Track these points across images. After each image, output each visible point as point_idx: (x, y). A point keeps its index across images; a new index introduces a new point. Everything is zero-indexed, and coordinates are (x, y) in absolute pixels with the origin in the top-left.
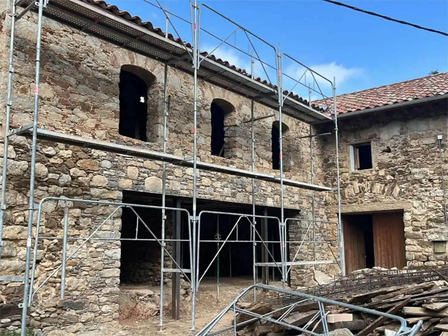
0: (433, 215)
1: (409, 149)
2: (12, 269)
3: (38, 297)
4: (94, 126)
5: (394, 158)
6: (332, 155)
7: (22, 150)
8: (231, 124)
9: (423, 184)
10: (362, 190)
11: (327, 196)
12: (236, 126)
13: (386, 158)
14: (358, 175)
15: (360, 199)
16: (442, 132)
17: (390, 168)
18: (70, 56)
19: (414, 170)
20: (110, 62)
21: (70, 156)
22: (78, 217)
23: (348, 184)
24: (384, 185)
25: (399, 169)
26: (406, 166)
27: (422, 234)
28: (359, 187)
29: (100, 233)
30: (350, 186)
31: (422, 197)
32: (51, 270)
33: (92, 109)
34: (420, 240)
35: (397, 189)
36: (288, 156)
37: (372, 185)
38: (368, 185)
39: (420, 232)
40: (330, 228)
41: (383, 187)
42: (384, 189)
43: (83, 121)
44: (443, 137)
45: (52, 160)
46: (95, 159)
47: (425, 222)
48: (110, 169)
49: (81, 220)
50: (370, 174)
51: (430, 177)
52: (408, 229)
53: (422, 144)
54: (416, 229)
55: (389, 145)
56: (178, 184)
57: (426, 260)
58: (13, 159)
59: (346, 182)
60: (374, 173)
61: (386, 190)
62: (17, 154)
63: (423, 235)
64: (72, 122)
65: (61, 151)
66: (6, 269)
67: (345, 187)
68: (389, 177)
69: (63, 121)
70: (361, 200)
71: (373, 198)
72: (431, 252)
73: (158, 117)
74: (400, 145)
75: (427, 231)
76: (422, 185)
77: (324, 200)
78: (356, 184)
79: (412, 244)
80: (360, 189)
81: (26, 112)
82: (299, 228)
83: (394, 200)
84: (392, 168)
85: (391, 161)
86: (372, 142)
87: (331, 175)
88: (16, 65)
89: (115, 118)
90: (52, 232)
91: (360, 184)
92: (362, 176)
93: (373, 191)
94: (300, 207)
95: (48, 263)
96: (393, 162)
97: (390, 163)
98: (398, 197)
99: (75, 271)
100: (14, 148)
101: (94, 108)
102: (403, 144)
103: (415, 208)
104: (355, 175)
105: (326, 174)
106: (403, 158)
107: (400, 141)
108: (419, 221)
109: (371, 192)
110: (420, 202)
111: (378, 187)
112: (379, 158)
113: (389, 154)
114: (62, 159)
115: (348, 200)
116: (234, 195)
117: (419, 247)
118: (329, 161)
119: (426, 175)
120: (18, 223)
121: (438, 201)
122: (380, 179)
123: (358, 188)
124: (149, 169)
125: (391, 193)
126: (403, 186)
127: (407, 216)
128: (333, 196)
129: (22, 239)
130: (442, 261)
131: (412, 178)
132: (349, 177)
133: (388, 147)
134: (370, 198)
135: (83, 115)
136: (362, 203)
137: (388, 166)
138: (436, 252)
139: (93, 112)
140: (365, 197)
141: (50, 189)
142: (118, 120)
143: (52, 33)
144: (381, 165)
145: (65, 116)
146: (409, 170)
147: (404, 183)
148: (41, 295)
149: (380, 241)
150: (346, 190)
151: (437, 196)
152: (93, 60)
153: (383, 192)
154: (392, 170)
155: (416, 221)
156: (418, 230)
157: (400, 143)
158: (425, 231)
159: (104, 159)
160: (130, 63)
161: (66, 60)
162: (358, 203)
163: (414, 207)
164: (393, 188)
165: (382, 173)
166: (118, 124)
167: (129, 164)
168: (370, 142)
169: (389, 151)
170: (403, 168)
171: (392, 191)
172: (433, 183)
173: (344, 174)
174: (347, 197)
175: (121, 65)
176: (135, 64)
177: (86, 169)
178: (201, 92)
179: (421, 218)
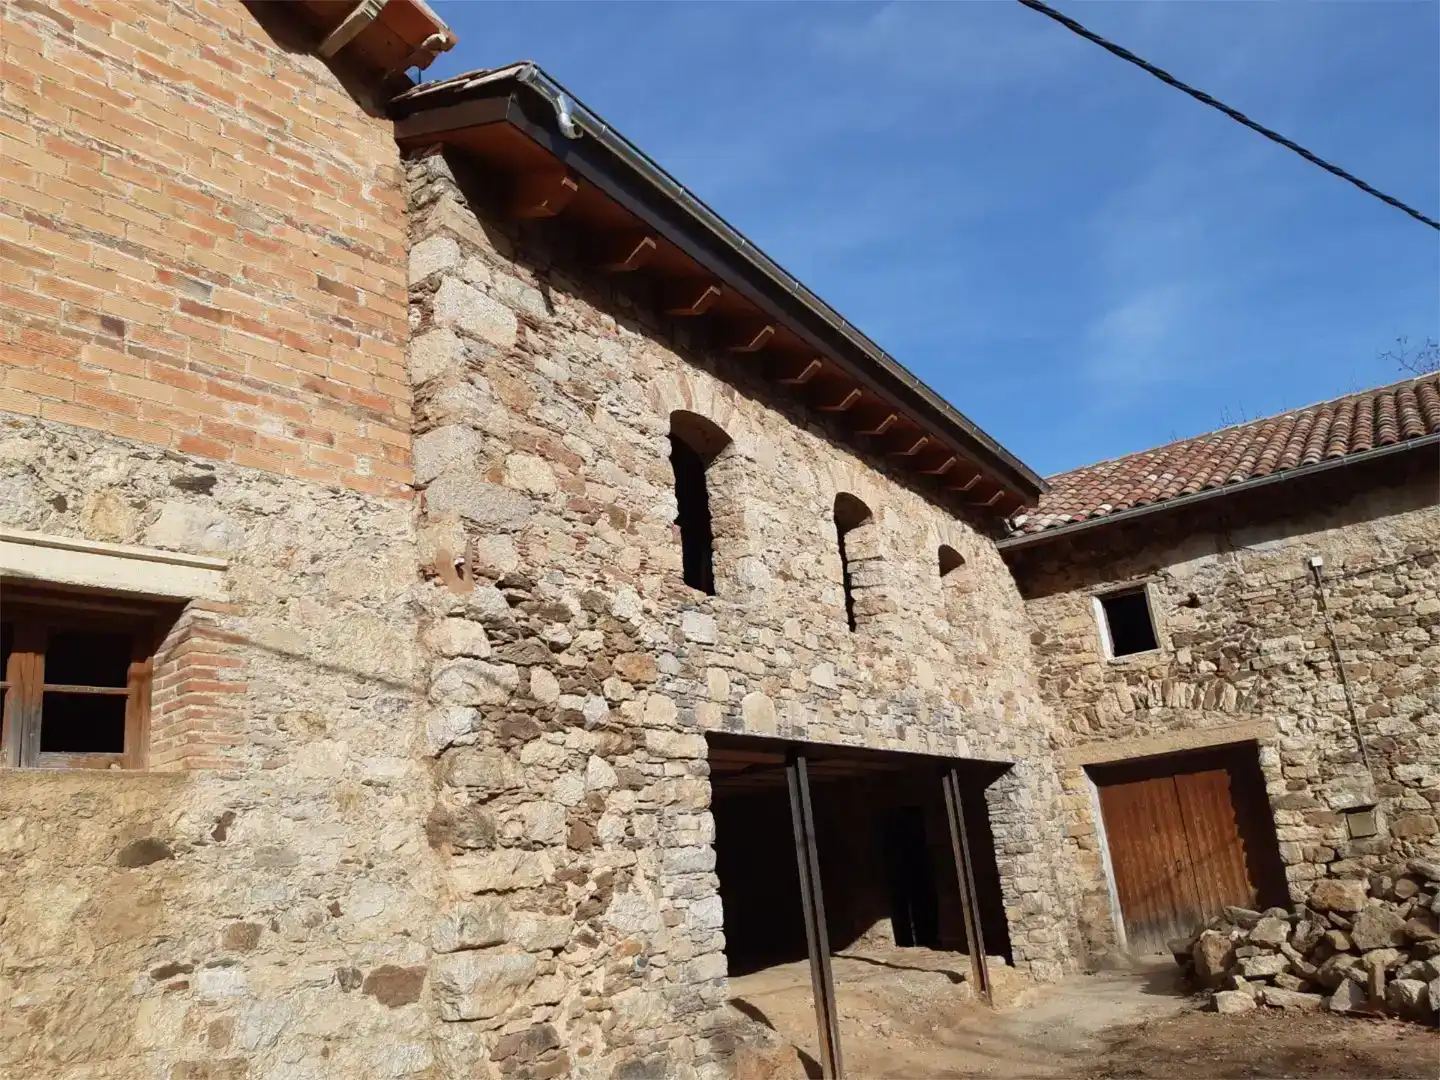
0: (1332, 748)
1: (1245, 596)
2: (510, 979)
3: (568, 1058)
4: (638, 565)
5: (1209, 618)
6: (1050, 624)
7: (505, 635)
8: (866, 555)
9: (1294, 673)
10: (1142, 704)
11: (1053, 726)
12: (879, 558)
13: (1190, 620)
14: (1124, 668)
15: (1139, 723)
16: (1317, 551)
17: (1204, 644)
18: (576, 387)
19: (1266, 645)
20: (649, 402)
21: (601, 645)
22: (629, 813)
23: (1101, 692)
24: (1194, 685)
25: (1228, 644)
26: (1241, 636)
27: (1312, 795)
28: (1132, 695)
29: (678, 855)
30: (1107, 694)
31: (1298, 705)
32: (590, 973)
33: (628, 523)
34: (1311, 810)
35: (1231, 691)
36: (971, 631)
37: (1165, 688)
38: (1153, 689)
39: (1308, 792)
40: (1070, 805)
41: (1193, 691)
42: (1197, 695)
43: (615, 551)
44: (1325, 560)
45: (563, 659)
46: (648, 650)
47: (1317, 767)
48: (676, 676)
49: (637, 820)
50: (1155, 663)
51: (1307, 656)
52: (1276, 788)
53: (1274, 580)
54: (1296, 785)
55: (1194, 589)
56: (802, 709)
57: (1332, 858)
58: (486, 659)
59: (1097, 687)
60: (1164, 657)
61: (1202, 697)
62: (493, 646)
63: (1315, 797)
64: (595, 555)
65: (582, 633)
66: (498, 980)
67: (1096, 698)
68: (1205, 666)
69: (579, 553)
70: (1142, 728)
71: (1171, 719)
72: (1343, 838)
73: (746, 538)
74: (1220, 588)
75: (1324, 786)
76: (1293, 677)
77: (1047, 736)
78: (1125, 690)
79: (1291, 822)
80: (1135, 701)
81: (504, 532)
82: (1018, 811)
83: (1227, 719)
84: (1209, 643)
85: (1204, 627)
86: (1150, 585)
87: (1056, 673)
88: (475, 409)
89: (674, 543)
90: (582, 861)
91: (1133, 689)
92: (1134, 669)
93: (1169, 703)
94: (1013, 756)
95: (582, 953)
96: (1208, 628)
97: (1201, 631)
98: (1237, 710)
99: (638, 969)
100: (486, 630)
101: (633, 520)
102: (1228, 585)
103: (1286, 734)
104: (1118, 668)
105: (1042, 672)
106: (1232, 617)
107: (1220, 578)
108: (1300, 765)
109: (1164, 706)
110: (1295, 717)
111: (1181, 692)
112: (1172, 621)
113: (1196, 610)
114: (586, 653)
115: (1110, 730)
116: (901, 733)
117: (1311, 829)
118: (1043, 638)
119: (1297, 651)
120: (511, 842)
121: (1337, 713)
122: (1185, 674)
123: (1131, 700)
124: (747, 674)
125: (1218, 703)
126: (1247, 683)
127: (1270, 757)
128: (1067, 723)
129: (522, 888)
130: (1372, 857)
131: (1266, 661)
132: (1102, 675)
133: (1190, 595)
134: (1164, 721)
135: (614, 536)
136: (1146, 733)
137: (1198, 639)
138: (1354, 835)
139: (633, 531)
140: (1152, 719)
141: (568, 738)
142: (679, 548)
143: (535, 328)
144: (1179, 640)
145: (581, 541)
146: (1253, 644)
147: (1246, 675)
148: (576, 1050)
149: (1202, 827)
150: (1100, 707)
151: (1334, 700)
152: (619, 399)
153: (1196, 702)
154: (1210, 648)
155: (1293, 765)
156: (1301, 788)
157: (1218, 583)
158: (1318, 787)
159: (665, 651)
160: (684, 408)
161: (568, 397)
162: (1137, 736)
163: (1281, 732)
164: (1219, 691)
165: (1185, 656)
166: (680, 558)
167: (708, 662)
168: (1145, 585)
169: (1193, 602)
170: (1237, 640)
171: (1218, 697)
172: (1318, 672)
173: (1089, 666)
174: (1103, 722)
175: (670, 411)
176: (694, 410)
177: (635, 680)
178: (812, 477)
179: (1304, 758)
